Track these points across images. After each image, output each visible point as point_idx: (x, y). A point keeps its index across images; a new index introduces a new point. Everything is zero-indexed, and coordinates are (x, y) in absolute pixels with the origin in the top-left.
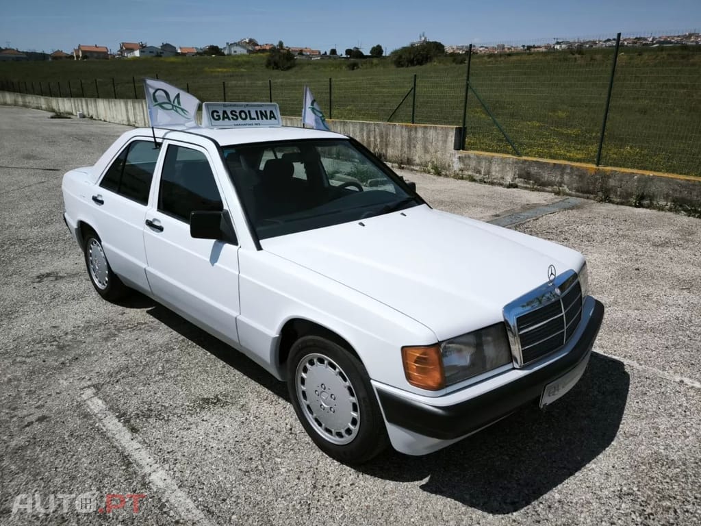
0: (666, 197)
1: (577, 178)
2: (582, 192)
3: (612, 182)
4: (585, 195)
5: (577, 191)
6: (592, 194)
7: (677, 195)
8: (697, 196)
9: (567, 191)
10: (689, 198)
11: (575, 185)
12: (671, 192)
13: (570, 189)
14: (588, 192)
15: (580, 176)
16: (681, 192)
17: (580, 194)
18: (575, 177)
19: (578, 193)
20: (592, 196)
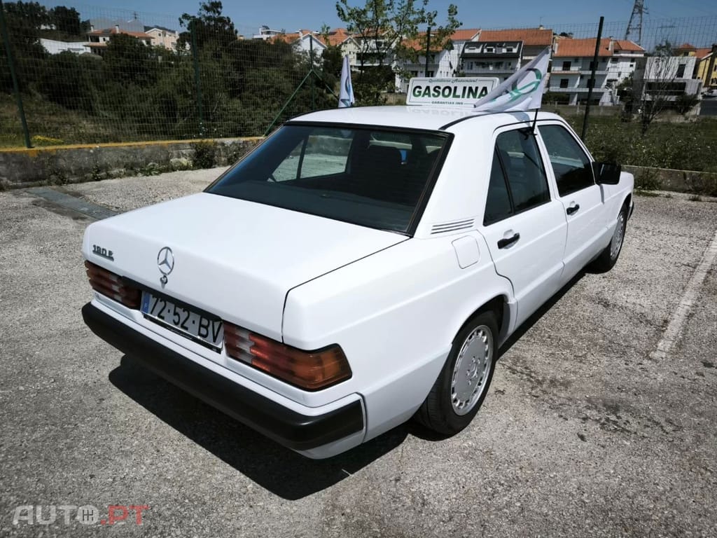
0: (118, 165)
1: (18, 166)
2: (31, 180)
3: (62, 163)
4: (37, 183)
5: (24, 180)
6: (44, 179)
7: (126, 161)
8: (141, 158)
9: (10, 183)
10: (136, 161)
11: (17, 174)
12: (120, 159)
13: (13, 181)
14: (38, 178)
15: (21, 163)
16: (128, 157)
17: (29, 183)
18: (13, 165)
19: (26, 183)
20: (45, 182)
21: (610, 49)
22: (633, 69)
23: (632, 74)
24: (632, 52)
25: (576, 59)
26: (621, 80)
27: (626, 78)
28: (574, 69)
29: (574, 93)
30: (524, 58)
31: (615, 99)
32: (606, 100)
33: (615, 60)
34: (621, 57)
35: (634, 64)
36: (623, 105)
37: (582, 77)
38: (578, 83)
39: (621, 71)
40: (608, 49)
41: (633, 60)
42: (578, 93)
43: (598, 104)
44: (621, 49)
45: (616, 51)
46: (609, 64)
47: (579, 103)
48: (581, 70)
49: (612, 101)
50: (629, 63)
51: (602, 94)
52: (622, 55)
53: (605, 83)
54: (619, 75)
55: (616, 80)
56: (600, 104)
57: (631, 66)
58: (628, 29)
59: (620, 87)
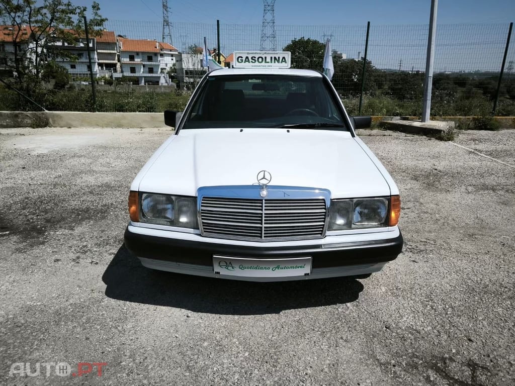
21: (158, 48)
22: (174, 61)
23: (174, 65)
24: (171, 51)
25: (138, 54)
26: (168, 69)
27: (171, 68)
28: (137, 60)
29: (142, 77)
30: (98, 51)
31: (168, 81)
32: (162, 81)
33: (162, 55)
34: (164, 53)
35: (174, 58)
36: (175, 85)
37: (144, 66)
38: (142, 70)
39: (167, 62)
40: (156, 47)
41: (172, 55)
42: (145, 77)
43: (158, 84)
44: (164, 48)
45: (161, 50)
46: (159, 58)
47: (147, 84)
48: (142, 61)
49: (166, 82)
50: (171, 58)
51: (159, 77)
52: (165, 52)
53: (160, 70)
54: (166, 65)
55: (165, 69)
56: (160, 84)
57: (172, 59)
58: (163, 35)
59: (168, 73)
